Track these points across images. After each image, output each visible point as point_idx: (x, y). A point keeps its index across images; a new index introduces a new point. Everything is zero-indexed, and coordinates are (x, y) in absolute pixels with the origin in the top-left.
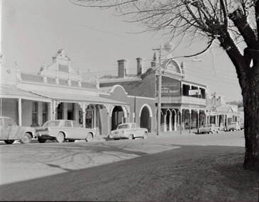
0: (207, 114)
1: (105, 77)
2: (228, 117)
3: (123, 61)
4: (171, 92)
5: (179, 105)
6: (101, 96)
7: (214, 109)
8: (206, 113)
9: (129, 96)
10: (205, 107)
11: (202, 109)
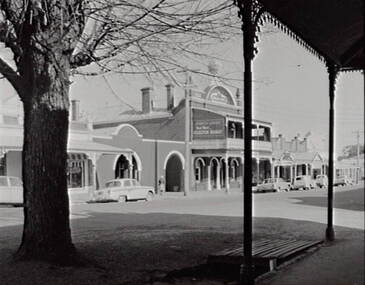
0: (274, 164)
1: (126, 113)
2: (313, 167)
3: (148, 89)
4: (212, 132)
5: (224, 151)
6: (95, 140)
7: (286, 157)
8: (271, 162)
9: (144, 140)
10: (270, 153)
11: (265, 157)
